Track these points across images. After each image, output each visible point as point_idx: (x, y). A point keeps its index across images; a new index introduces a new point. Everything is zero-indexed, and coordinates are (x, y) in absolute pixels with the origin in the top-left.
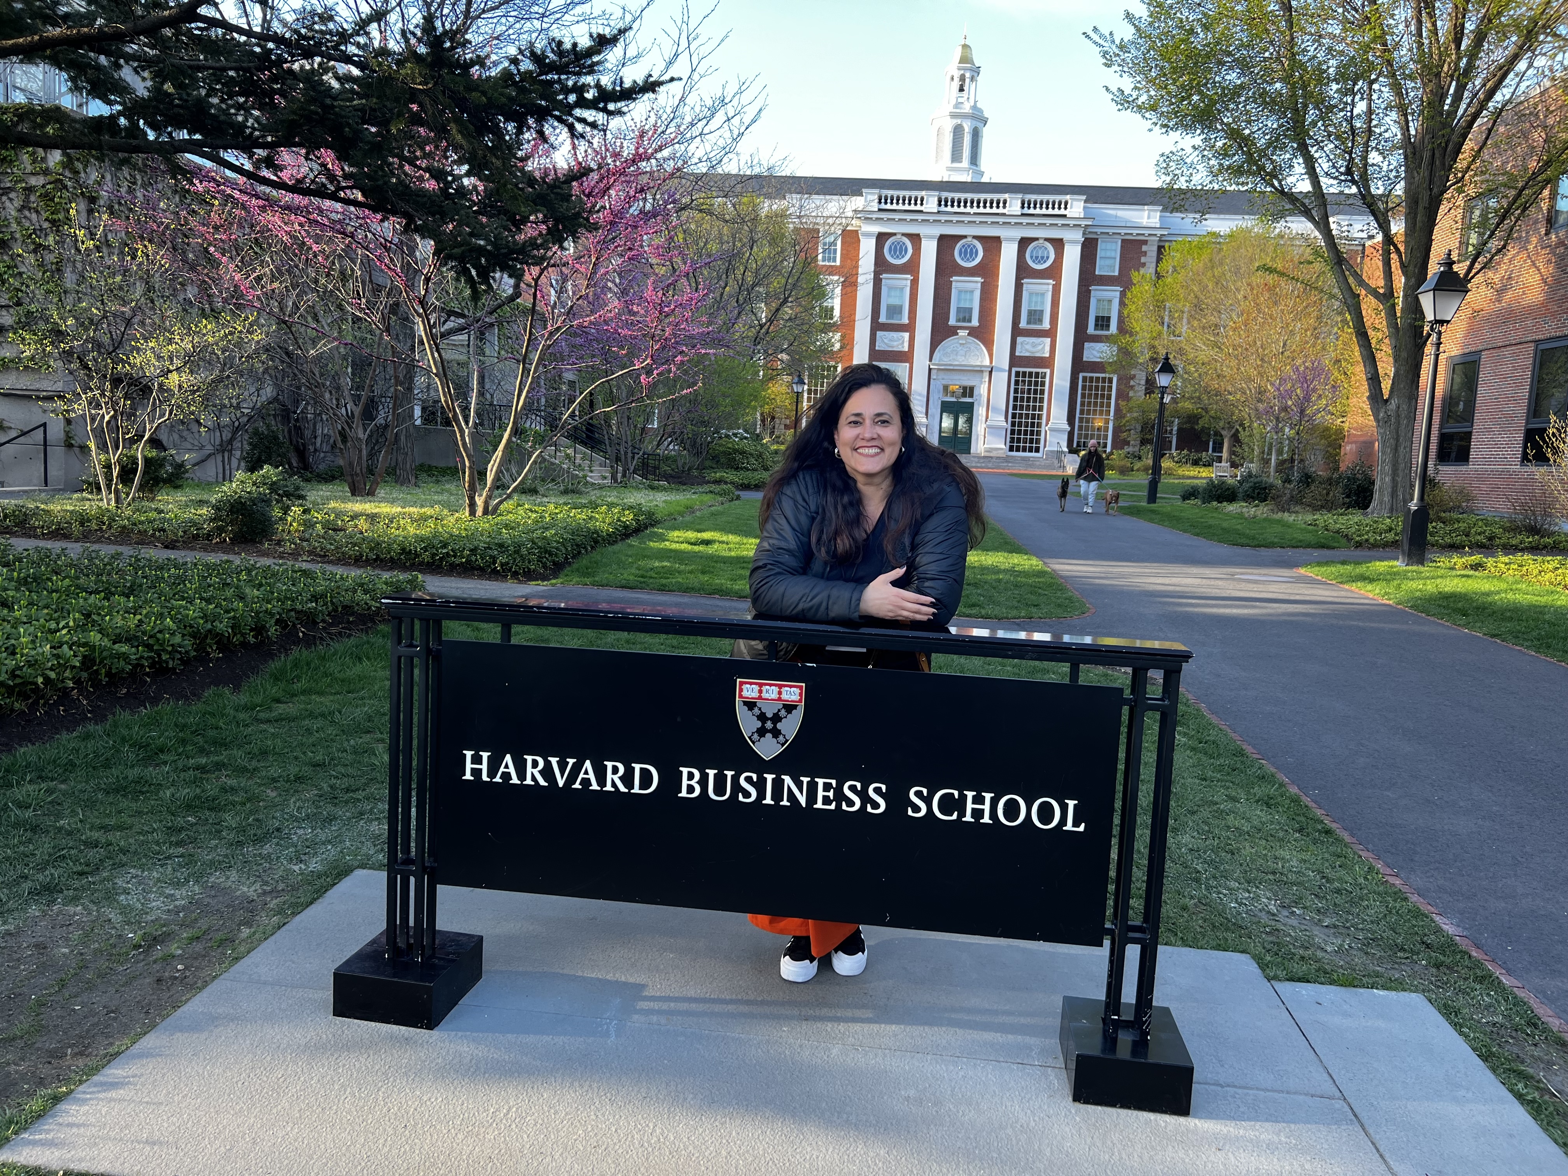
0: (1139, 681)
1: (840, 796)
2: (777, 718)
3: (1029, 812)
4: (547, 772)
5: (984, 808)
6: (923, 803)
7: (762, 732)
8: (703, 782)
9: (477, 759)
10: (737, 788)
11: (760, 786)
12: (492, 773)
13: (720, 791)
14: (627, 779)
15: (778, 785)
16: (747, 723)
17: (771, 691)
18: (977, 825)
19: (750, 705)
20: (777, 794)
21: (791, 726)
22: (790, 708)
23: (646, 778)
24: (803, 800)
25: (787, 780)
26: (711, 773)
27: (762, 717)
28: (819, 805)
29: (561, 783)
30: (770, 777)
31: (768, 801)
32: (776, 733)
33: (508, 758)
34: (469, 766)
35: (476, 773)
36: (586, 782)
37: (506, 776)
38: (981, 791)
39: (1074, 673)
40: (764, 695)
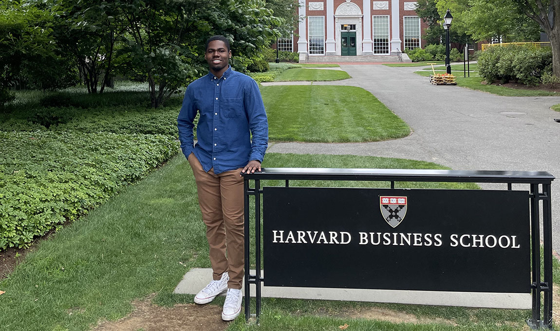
1: (424, 240)
2: (397, 211)
3: (498, 241)
4: (307, 238)
5: (480, 241)
6: (456, 241)
7: (391, 217)
8: (369, 238)
9: (278, 234)
10: (382, 239)
11: (392, 238)
12: (285, 239)
13: (376, 241)
14: (339, 238)
15: (399, 237)
16: (385, 214)
17: (394, 200)
18: (478, 248)
19: (386, 206)
20: (399, 241)
21: (402, 214)
22: (401, 207)
23: (346, 237)
24: (409, 243)
25: (402, 235)
26: (372, 234)
28: (416, 244)
29: (312, 242)
30: (395, 234)
31: (395, 244)
32: (397, 217)
33: (291, 233)
34: (275, 237)
36: (322, 241)
37: (290, 240)
40: (391, 202)
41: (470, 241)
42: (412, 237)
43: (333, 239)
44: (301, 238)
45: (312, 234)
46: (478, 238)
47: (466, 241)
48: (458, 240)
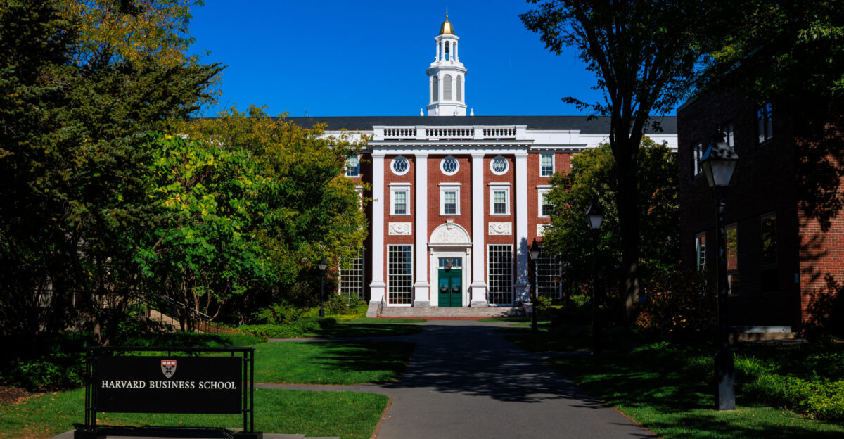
0: (246, 355)
1: (185, 385)
2: (170, 369)
3: (224, 385)
4: (121, 385)
5: (215, 385)
6: (202, 385)
7: (167, 372)
8: (155, 384)
9: (105, 383)
10: (162, 385)
11: (167, 384)
12: (109, 385)
13: (159, 386)
14: (138, 385)
15: (171, 384)
16: (164, 370)
17: (169, 363)
18: (214, 389)
19: (164, 366)
20: (171, 386)
21: (173, 370)
22: (173, 366)
23: (142, 384)
24: (177, 387)
25: (173, 383)
26: (157, 382)
27: (167, 369)
28: (180, 387)
29: (124, 386)
30: (169, 382)
31: (169, 387)
32: (170, 372)
33: (112, 382)
34: (103, 384)
35: (105, 386)
36: (129, 386)
37: (112, 386)
38: (214, 381)
39: (233, 354)
40: (167, 363)
41: (210, 385)
42: (179, 384)
43: (135, 385)
44: (118, 385)
45: (124, 383)
46: (214, 383)
47: (208, 385)
48: (203, 385)
